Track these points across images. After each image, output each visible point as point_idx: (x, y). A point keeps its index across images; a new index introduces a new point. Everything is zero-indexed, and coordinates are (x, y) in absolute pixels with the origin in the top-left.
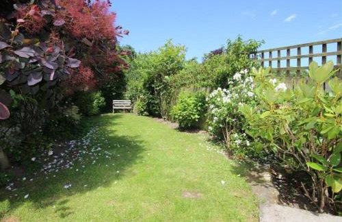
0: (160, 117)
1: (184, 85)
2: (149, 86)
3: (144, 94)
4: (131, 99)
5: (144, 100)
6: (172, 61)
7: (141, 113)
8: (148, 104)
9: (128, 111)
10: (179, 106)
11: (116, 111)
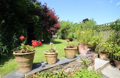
0: (65, 39)
1: (70, 32)
2: (63, 32)
3: (61, 34)
4: (57, 35)
5: (61, 35)
6: (68, 26)
7: (60, 38)
8: (62, 36)
9: (56, 38)
10: (69, 36)
11: (53, 38)
